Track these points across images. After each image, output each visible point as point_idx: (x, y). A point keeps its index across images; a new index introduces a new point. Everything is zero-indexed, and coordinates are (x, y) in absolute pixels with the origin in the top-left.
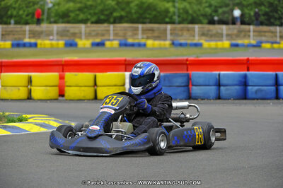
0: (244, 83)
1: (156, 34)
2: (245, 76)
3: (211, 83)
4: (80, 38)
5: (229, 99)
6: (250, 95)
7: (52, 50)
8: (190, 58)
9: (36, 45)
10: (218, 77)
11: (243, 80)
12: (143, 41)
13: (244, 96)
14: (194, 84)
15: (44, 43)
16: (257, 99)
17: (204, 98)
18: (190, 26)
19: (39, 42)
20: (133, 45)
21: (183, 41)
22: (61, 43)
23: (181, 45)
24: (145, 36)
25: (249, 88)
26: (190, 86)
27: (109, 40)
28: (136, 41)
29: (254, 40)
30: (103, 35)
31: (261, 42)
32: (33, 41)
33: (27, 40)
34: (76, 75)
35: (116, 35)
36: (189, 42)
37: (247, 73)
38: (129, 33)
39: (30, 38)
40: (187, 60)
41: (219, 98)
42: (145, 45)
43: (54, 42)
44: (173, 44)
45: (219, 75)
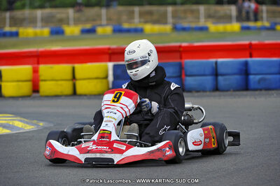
0: (245, 71)
1: (155, 17)
2: (246, 64)
3: (207, 72)
4: (68, 24)
5: (227, 90)
6: (252, 85)
7: (36, 40)
8: (184, 44)
9: (16, 34)
10: (214, 65)
11: (244, 68)
12: (140, 26)
13: (245, 87)
14: (188, 73)
15: (27, 32)
16: (261, 90)
17: (199, 90)
18: (194, 7)
19: (21, 30)
20: (128, 31)
21: (186, 25)
22: (46, 31)
23: (184, 29)
24: (142, 20)
25: (251, 77)
26: (183, 76)
27: (101, 25)
28: (133, 26)
29: (267, 21)
30: (94, 20)
31: (276, 24)
32: (14, 29)
33: (7, 29)
34: (51, 68)
35: (109, 19)
36: (193, 25)
37: (249, 59)
38: (124, 17)
39: (10, 26)
40: (180, 47)
41: (216, 88)
42: (142, 31)
43: (38, 30)
44: (175, 28)
45: (216, 63)
